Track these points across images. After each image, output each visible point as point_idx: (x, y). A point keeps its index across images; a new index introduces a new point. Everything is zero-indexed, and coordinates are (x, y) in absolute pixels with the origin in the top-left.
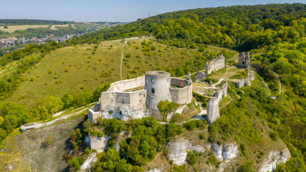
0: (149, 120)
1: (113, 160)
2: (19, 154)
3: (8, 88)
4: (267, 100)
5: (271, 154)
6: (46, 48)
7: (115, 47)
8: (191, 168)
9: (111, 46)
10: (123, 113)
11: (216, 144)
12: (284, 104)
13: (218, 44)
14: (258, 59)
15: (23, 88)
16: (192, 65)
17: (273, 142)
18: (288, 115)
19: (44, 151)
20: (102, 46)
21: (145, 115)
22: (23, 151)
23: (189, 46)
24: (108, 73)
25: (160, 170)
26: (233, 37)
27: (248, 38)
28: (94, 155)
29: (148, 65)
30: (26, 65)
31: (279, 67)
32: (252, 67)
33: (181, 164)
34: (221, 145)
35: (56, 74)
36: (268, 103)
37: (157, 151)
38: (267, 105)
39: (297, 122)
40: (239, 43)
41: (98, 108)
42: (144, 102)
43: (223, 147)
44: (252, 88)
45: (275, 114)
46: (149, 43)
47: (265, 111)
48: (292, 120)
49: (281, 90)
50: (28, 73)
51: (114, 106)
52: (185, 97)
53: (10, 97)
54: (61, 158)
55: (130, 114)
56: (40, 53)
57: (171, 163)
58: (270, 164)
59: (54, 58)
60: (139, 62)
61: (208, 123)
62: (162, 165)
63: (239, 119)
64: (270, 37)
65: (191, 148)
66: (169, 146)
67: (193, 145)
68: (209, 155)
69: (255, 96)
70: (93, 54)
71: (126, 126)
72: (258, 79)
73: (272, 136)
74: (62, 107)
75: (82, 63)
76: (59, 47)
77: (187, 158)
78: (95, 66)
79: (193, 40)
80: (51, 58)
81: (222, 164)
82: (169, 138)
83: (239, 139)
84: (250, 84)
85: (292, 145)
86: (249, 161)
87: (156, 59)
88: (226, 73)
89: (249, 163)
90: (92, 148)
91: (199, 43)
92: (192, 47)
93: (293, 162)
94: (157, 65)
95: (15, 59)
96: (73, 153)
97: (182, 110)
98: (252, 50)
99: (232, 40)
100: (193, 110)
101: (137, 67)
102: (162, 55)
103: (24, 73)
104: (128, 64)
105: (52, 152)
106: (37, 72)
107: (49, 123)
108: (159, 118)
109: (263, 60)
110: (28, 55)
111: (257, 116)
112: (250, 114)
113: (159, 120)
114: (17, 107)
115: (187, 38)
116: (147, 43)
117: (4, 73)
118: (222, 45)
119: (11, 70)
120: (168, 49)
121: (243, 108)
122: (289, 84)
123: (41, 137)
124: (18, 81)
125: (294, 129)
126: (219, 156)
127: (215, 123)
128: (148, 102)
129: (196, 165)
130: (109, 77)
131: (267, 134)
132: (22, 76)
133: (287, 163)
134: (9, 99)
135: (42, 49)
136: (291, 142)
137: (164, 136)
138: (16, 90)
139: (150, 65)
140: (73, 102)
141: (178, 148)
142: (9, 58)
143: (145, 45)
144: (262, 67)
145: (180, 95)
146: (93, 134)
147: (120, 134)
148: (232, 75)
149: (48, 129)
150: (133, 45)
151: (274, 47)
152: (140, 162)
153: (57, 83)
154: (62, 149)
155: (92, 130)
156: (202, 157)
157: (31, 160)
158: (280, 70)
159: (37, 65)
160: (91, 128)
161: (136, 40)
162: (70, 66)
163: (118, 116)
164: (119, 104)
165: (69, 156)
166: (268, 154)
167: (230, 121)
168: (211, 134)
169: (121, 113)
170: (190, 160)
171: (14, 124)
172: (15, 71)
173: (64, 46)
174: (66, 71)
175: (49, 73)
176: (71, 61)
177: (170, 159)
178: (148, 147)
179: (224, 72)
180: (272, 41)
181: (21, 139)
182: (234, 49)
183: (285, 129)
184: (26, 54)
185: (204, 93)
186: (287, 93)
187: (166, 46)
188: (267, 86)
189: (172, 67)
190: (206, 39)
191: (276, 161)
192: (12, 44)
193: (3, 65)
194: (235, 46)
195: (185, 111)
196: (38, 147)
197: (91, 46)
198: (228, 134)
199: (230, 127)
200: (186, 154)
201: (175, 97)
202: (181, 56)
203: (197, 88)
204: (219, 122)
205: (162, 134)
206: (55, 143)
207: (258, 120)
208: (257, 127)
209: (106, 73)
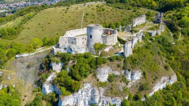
0: (87, 54)
1: (64, 77)
2: (14, 70)
3: (15, 33)
4: (168, 45)
5: (163, 78)
6: (38, 9)
7: (79, 9)
8: (110, 84)
9: (77, 8)
10: (72, 49)
11: (127, 71)
12: (180, 48)
13: (147, 7)
14: (170, 17)
15: (24, 33)
16: (127, 21)
17: (166, 71)
18: (180, 55)
19: (28, 70)
20: (72, 8)
21: (86, 51)
22: (16, 69)
23: (127, 9)
24: (74, 25)
25: (90, 84)
26: (157, 2)
27: (167, 3)
28: (54, 73)
29: (99, 20)
30: (26, 19)
31: (182, 23)
32: (164, 23)
33: (104, 81)
34: (131, 72)
35: (42, 25)
36: (168, 47)
37: (90, 73)
38: (167, 48)
39: (186, 59)
40: (161, 7)
41: (58, 46)
42: (86, 43)
43: (132, 73)
44: (161, 37)
45: (172, 54)
46: (101, 6)
47: (166, 51)
48: (183, 58)
49: (180, 38)
50: (27, 24)
51: (67, 45)
52: (111, 41)
53: (16, 38)
54: (37, 74)
55: (76, 50)
56: (35, 12)
57: (98, 80)
58: (161, 84)
59: (42, 15)
60: (94, 18)
61: (124, 58)
62: (92, 81)
63: (145, 56)
64: (182, 3)
65: (111, 72)
66: (97, 70)
67: (113, 71)
68: (123, 77)
69: (161, 42)
70: (66, 12)
71: (73, 57)
72: (167, 31)
73: (166, 68)
74: (42, 45)
75: (58, 18)
76: (46, 8)
77: (108, 78)
78: (66, 20)
79: (130, 4)
80: (41, 15)
81: (130, 83)
82: (98, 65)
83: (143, 68)
84: (160, 34)
85: (179, 74)
86: (148, 82)
87: (104, 16)
88: (145, 27)
89: (147, 83)
90: (53, 69)
91: (134, 6)
92: (129, 9)
93: (177, 84)
94: (105, 20)
95: (21, 16)
96: (43, 72)
97: (109, 49)
98: (168, 11)
99: (157, 4)
100: (117, 49)
101: (92, 21)
102: (109, 14)
103: (24, 24)
104: (86, 19)
105: (32, 70)
106: (32, 23)
107: (32, 54)
108: (94, 54)
109: (173, 18)
110: (28, 13)
111: (158, 54)
112: (153, 53)
113: (94, 55)
114: (18, 44)
115: (127, 3)
116: (100, 6)
117: (14, 24)
118: (149, 8)
119: (18, 22)
120: (113, 10)
121: (149, 49)
122: (187, 34)
123: (27, 62)
124: (21, 29)
125: (183, 64)
126: (129, 78)
127: (128, 58)
128: (88, 43)
129: (113, 83)
130: (74, 27)
131: (163, 66)
132: (23, 26)
133: (173, 84)
134: (15, 39)
135: (36, 9)
136: (179, 72)
137: (95, 64)
138: (19, 34)
139: (100, 21)
140: (49, 42)
141: (103, 72)
142: (17, 15)
143: (99, 7)
144: (171, 23)
145: (108, 40)
146: (54, 61)
147: (70, 62)
148: (149, 28)
149: (31, 57)
150: (91, 7)
151: (183, 9)
152: (79, 78)
153: (43, 31)
154: (38, 69)
155: (53, 59)
156: (118, 78)
157: (21, 75)
158: (182, 25)
159: (32, 19)
160: (53, 58)
161: (94, 4)
162: (51, 20)
163: (70, 51)
164: (70, 44)
165: (41, 73)
166: (161, 78)
167: (139, 57)
168: (125, 64)
169: (71, 50)
170: (110, 79)
171: (13, 54)
172: (20, 23)
173: (49, 8)
174: (49, 23)
175: (39, 24)
176: (52, 17)
177: (98, 78)
178: (84, 70)
179: (144, 26)
180: (183, 5)
181: (15, 62)
182: (157, 10)
183: (177, 63)
184: (27, 12)
185: (127, 39)
186: (184, 41)
187: (112, 8)
188: (172, 36)
189: (114, 22)
190: (139, 3)
191: (166, 83)
192: (23, 6)
193: (14, 19)
194: (158, 8)
195: (111, 50)
196: (25, 68)
197: (65, 8)
198: (136, 65)
199: (138, 61)
200: (107, 76)
201: (105, 41)
202: (121, 15)
203: (123, 36)
204: (131, 57)
205: (93, 63)
206: (34, 65)
207: (158, 57)
208: (157, 62)
209: (72, 25)
